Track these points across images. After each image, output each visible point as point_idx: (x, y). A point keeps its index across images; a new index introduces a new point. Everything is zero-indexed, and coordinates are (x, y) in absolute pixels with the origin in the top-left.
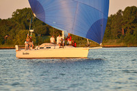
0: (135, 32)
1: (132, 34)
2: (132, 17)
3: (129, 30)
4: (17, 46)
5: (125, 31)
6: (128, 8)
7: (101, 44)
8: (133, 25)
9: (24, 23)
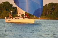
0: (52, 14)
1: (51, 14)
2: (52, 7)
3: (50, 13)
4: (6, 18)
5: (48, 13)
6: (50, 3)
7: (40, 18)
8: (52, 10)
9: (5, 8)
